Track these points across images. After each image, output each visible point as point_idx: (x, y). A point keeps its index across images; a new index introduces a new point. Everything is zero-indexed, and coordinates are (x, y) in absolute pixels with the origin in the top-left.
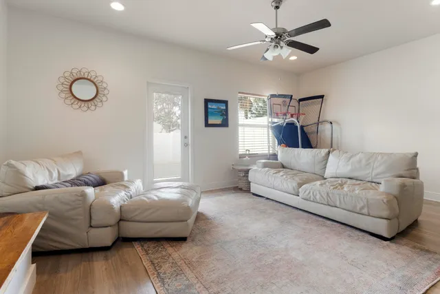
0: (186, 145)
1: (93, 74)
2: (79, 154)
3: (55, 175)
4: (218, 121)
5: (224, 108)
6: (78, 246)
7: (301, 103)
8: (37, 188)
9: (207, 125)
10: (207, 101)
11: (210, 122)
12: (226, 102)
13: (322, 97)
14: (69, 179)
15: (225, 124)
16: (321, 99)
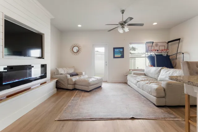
0: (106, 65)
1: (78, 45)
2: (74, 67)
3: (66, 72)
4: (120, 56)
5: (122, 50)
6: (66, 88)
7: (169, 43)
8: (61, 74)
9: (114, 57)
10: (114, 48)
11: (116, 56)
12: (123, 48)
13: (179, 39)
14: (69, 73)
15: (122, 56)
16: (179, 41)
